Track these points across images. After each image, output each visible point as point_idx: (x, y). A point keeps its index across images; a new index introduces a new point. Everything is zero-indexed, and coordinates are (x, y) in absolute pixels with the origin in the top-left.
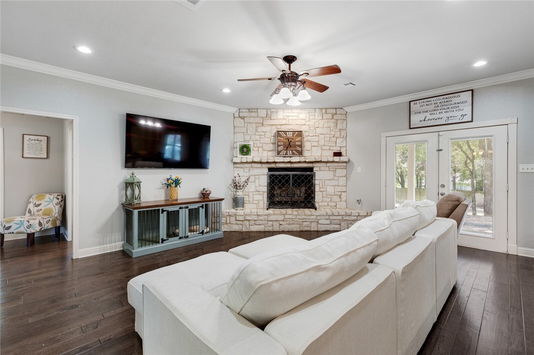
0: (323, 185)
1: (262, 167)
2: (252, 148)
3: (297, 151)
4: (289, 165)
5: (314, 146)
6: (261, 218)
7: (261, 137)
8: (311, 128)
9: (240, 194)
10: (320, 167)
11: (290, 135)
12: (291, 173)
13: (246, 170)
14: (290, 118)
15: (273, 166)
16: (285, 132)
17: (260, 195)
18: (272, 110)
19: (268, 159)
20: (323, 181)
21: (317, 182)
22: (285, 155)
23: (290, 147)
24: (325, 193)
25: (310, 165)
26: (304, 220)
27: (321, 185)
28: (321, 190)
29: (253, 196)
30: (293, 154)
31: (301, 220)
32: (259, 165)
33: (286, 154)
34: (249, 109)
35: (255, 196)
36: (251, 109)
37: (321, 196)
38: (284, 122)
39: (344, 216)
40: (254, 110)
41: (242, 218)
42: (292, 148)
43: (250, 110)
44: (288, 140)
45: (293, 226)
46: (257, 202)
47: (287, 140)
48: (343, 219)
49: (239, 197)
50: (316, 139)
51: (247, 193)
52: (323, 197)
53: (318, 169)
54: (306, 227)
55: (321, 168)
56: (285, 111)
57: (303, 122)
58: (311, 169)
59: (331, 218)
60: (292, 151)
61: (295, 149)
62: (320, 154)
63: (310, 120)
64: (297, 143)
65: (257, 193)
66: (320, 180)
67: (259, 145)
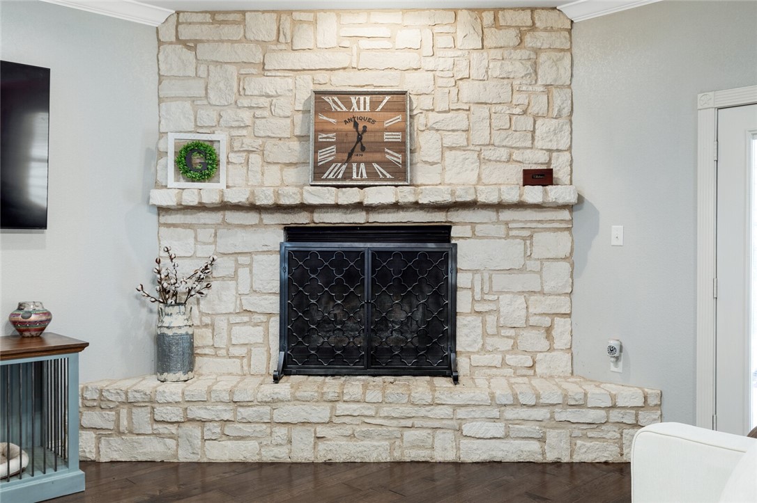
1: (260, 225)
2: (222, 153)
3: (385, 164)
4: (359, 218)
5: (451, 148)
6: (244, 412)
7: (258, 113)
9: (176, 321)
10: (473, 224)
11: (361, 106)
12: (369, 245)
13: (205, 235)
15: (302, 219)
16: (344, 95)
17: (256, 325)
18: (297, 16)
19: (277, 194)
21: (462, 280)
22: (344, 178)
23: (363, 149)
25: (438, 218)
26: (409, 423)
27: (477, 289)
28: (478, 308)
29: (230, 331)
30: (373, 175)
31: (395, 422)
32: (252, 218)
33: (347, 175)
34: (213, 13)
35: (236, 329)
36: (219, 12)
37: (479, 331)
38: (341, 59)
39: (557, 409)
40: (231, 17)
41: (174, 414)
42: (366, 156)
43: (219, 17)
44: (356, 125)
45: (367, 442)
46: (242, 351)
47: (350, 126)
48: (552, 418)
49: (169, 332)
50: (460, 120)
51: (207, 320)
52: (485, 334)
53: (467, 231)
54: (413, 447)
55: (478, 227)
56: (347, 19)
57: (411, 59)
58: (442, 233)
59: (510, 414)
60: (368, 164)
61: (378, 156)
62: (472, 178)
63: (438, 53)
64: (388, 137)
65: (246, 319)
66: (476, 271)
67: (249, 143)
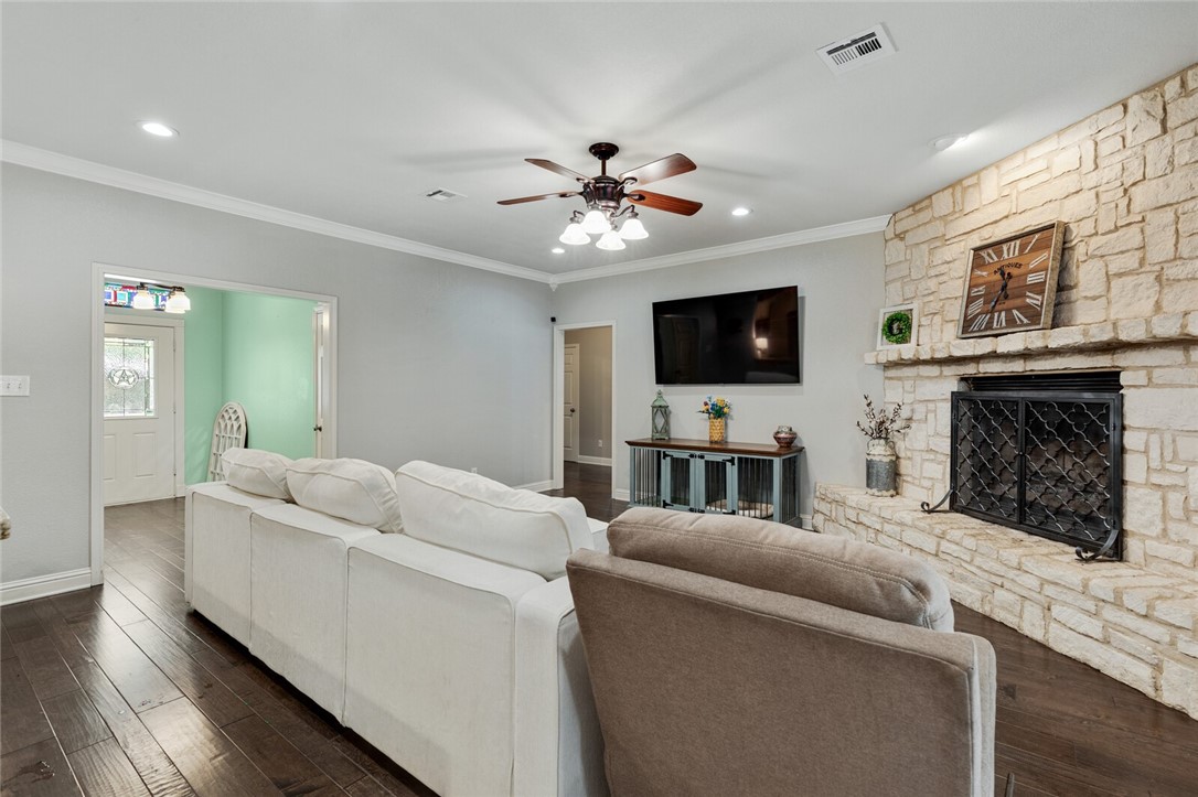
0: (1168, 455)
1: (941, 376)
3: (1025, 309)
4: (1017, 367)
5: (1120, 275)
7: (942, 279)
8: (1103, 198)
9: (879, 451)
10: (1149, 369)
11: (1010, 253)
12: (1022, 394)
13: (908, 384)
14: (1023, 185)
15: (970, 370)
16: (997, 245)
17: (939, 463)
18: (966, 183)
19: (933, 350)
20: (1168, 438)
21: (1130, 440)
22: (986, 329)
23: (1006, 297)
24: (1175, 498)
25: (1102, 362)
26: (999, 581)
27: (1155, 453)
28: (1156, 479)
29: (922, 465)
30: (1011, 322)
31: (986, 575)
32: (934, 370)
33: (989, 326)
34: (913, 206)
35: (926, 464)
36: (917, 203)
37: (1158, 510)
38: (1002, 209)
40: (924, 204)
42: (1009, 303)
43: (917, 208)
44: (1003, 274)
46: (927, 483)
47: (998, 276)
50: (1132, 237)
51: (909, 454)
52: (1165, 517)
53: (1141, 377)
55: (1156, 373)
56: (1006, 167)
57: (1070, 184)
58: (1110, 381)
60: (1008, 311)
61: (1018, 302)
62: (1147, 307)
63: (1102, 164)
64: (1031, 279)
65: (932, 457)
66: (1152, 430)
67: (934, 307)
